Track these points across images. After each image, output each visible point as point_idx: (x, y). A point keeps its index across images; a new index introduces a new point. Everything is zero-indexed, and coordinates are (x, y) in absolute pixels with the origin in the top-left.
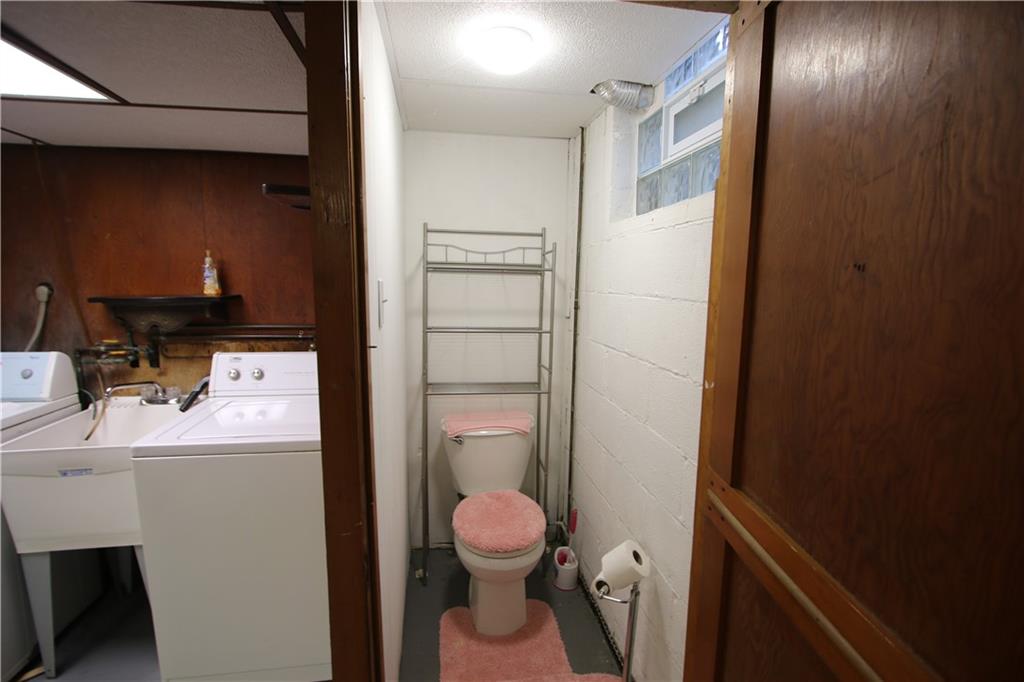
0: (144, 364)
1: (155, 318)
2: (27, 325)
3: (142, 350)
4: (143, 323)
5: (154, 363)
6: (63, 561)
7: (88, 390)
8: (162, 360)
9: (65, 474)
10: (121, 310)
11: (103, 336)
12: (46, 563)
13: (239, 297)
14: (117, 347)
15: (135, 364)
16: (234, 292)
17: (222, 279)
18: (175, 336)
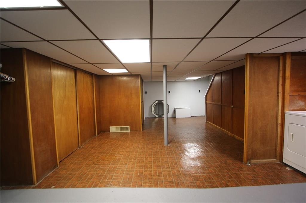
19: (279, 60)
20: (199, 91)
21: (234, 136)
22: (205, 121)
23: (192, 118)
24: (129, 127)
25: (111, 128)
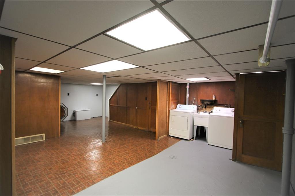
0: (204, 108)
1: (207, 102)
2: (192, 103)
3: (204, 106)
4: (206, 103)
5: (205, 108)
6: (198, 127)
7: (198, 110)
8: (206, 108)
9: (200, 117)
10: (203, 101)
11: (200, 104)
12: (196, 127)
13: (217, 100)
14: (201, 106)
15: (203, 108)
16: (216, 99)
17: (215, 98)
18: (208, 105)
19: (167, 84)
20: (97, 95)
21: (138, 128)
22: (109, 121)
23: (92, 119)
24: (44, 134)
25: (16, 140)
